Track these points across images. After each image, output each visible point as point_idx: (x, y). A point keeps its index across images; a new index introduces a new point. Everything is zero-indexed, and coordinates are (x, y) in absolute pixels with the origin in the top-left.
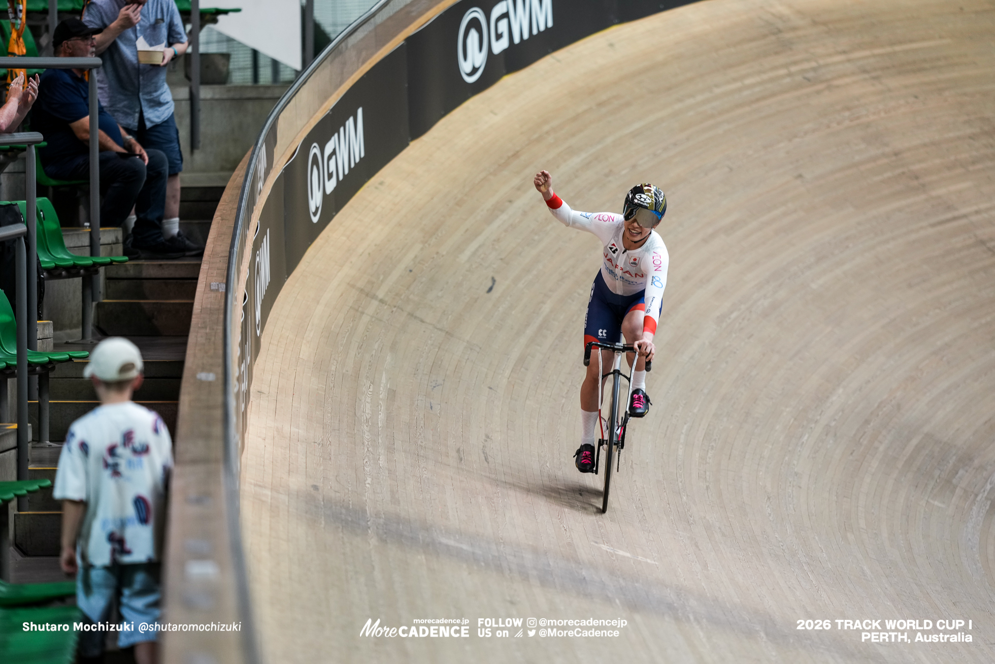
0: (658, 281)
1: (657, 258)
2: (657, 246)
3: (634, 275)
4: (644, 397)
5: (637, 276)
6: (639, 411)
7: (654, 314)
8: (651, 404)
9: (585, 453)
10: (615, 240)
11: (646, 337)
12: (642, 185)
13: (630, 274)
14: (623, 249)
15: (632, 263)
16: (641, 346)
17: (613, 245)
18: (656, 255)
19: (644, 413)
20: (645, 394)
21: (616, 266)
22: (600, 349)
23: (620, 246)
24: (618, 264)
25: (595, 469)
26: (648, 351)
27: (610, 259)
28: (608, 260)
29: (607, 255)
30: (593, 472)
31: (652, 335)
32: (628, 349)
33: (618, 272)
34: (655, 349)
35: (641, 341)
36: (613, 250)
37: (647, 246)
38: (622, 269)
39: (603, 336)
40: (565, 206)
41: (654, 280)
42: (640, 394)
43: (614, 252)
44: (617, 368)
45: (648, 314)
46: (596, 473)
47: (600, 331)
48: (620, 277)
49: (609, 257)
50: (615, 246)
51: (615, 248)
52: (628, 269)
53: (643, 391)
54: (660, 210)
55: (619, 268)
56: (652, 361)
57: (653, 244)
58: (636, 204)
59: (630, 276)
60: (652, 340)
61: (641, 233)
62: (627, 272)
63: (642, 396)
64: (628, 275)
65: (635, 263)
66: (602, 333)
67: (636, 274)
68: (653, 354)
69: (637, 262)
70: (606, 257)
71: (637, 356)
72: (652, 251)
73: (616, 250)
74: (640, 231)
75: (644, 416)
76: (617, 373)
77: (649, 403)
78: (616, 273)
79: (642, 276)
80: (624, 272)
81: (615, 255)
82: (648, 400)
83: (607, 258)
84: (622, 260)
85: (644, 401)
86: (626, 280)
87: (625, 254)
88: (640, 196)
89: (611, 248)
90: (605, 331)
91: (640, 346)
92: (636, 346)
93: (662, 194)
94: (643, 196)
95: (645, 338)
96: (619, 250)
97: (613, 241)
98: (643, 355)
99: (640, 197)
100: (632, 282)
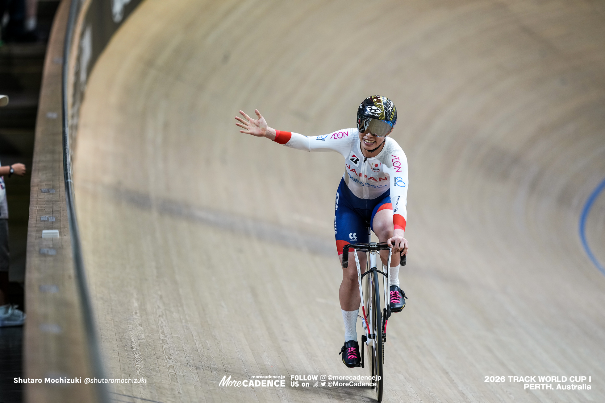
0: (400, 181)
1: (396, 160)
2: (394, 150)
3: (378, 180)
4: (399, 292)
5: (381, 180)
6: (397, 306)
7: (403, 212)
8: (407, 298)
9: (350, 350)
10: (354, 152)
11: (398, 234)
12: (371, 98)
13: (374, 180)
14: (364, 158)
15: (374, 169)
16: (395, 243)
17: (354, 156)
18: (394, 158)
19: (402, 307)
20: (400, 289)
21: (360, 175)
22: (355, 250)
23: (361, 156)
24: (361, 173)
25: (361, 362)
26: (402, 246)
27: (354, 169)
28: (352, 170)
29: (350, 166)
30: (359, 366)
31: (403, 231)
32: (382, 246)
33: (363, 179)
34: (408, 243)
35: (394, 238)
36: (354, 160)
37: (385, 152)
38: (366, 177)
39: (353, 239)
40: (295, 136)
41: (397, 181)
42: (396, 290)
43: (356, 162)
44: (373, 266)
45: (396, 213)
46: (363, 367)
47: (351, 234)
48: (366, 184)
49: (351, 168)
50: (356, 157)
51: (355, 159)
52: (372, 175)
53: (398, 287)
54: (391, 119)
55: (363, 175)
56: (406, 255)
57: (390, 149)
58: (368, 116)
59: (375, 181)
60: (403, 236)
61: (375, 142)
62: (371, 178)
63: (398, 292)
64: (372, 180)
65: (376, 168)
66: (352, 236)
67: (380, 179)
68: (407, 249)
69: (378, 167)
70: (349, 168)
71: (391, 253)
72: (390, 155)
73: (358, 160)
74: (375, 140)
75: (402, 310)
76: (373, 271)
77: (404, 297)
78: (361, 180)
79: (386, 179)
80: (369, 179)
81: (357, 165)
82: (403, 295)
83: (351, 169)
84: (364, 168)
85: (400, 296)
86: (371, 186)
87: (367, 162)
88: (371, 107)
89: (352, 160)
90: (355, 234)
91: (393, 243)
92: (389, 242)
93: (392, 104)
94: (374, 107)
95: (396, 234)
96: (359, 159)
97: (353, 154)
98: (398, 251)
99: (370, 109)
100: (377, 186)
